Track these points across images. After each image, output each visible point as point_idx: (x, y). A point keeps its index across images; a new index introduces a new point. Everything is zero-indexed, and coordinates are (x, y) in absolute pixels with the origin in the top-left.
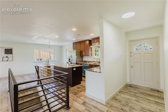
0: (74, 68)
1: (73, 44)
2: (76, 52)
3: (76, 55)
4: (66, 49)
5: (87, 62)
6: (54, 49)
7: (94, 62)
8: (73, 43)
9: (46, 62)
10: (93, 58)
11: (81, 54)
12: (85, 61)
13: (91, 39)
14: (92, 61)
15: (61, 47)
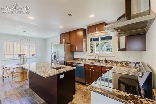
0: (62, 74)
1: (60, 36)
2: (65, 46)
3: (65, 51)
4: (52, 43)
5: (80, 59)
6: (36, 43)
7: (90, 60)
8: (60, 34)
9: (21, 61)
10: (88, 55)
11: (71, 50)
12: (76, 59)
13: (86, 28)
14: (86, 58)
15: (45, 40)
